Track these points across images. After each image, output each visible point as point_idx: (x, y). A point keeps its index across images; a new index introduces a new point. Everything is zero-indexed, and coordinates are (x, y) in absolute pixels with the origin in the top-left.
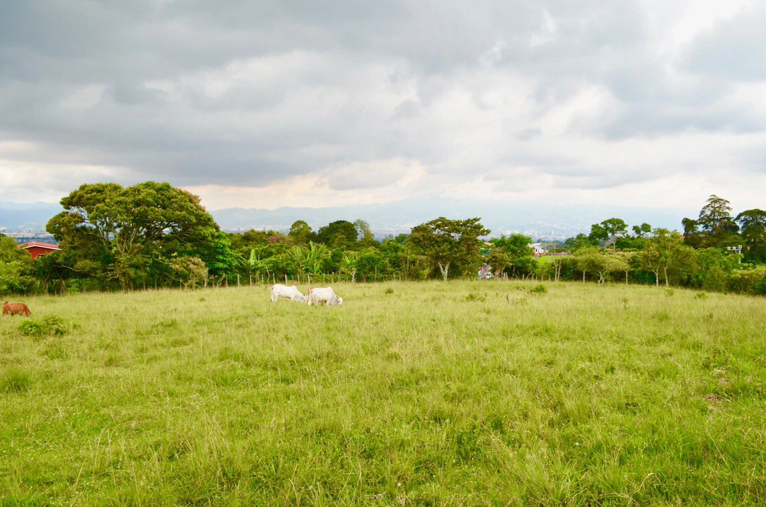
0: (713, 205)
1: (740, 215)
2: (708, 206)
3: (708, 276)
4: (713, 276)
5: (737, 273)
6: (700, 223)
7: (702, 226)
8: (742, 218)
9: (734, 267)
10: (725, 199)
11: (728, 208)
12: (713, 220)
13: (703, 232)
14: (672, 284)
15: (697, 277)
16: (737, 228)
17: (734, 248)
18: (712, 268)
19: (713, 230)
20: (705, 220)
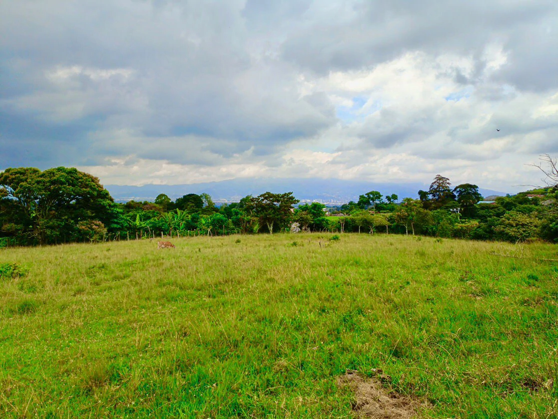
0: (438, 181)
1: (457, 188)
2: (435, 182)
3: (440, 228)
4: (442, 228)
5: (458, 226)
6: (430, 194)
7: (431, 195)
8: (458, 189)
9: (456, 222)
10: (446, 177)
11: (449, 183)
12: (439, 191)
13: (432, 199)
14: (416, 234)
15: (432, 228)
16: (455, 196)
17: (455, 210)
18: (441, 223)
19: (439, 198)
20: (434, 192)
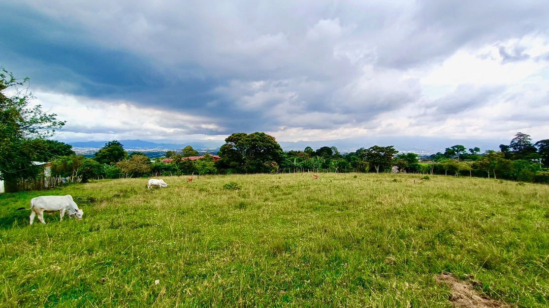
0: (519, 137)
1: (538, 142)
2: (516, 138)
3: (521, 174)
4: (524, 174)
5: (540, 173)
6: (511, 147)
7: (512, 148)
8: (540, 144)
9: (537, 170)
10: (527, 134)
11: (530, 139)
12: (520, 145)
13: (513, 152)
14: (498, 178)
15: (513, 174)
16: (536, 149)
17: (537, 160)
18: (523, 170)
19: (520, 150)
20: (514, 145)
